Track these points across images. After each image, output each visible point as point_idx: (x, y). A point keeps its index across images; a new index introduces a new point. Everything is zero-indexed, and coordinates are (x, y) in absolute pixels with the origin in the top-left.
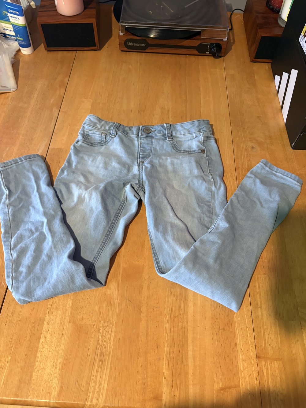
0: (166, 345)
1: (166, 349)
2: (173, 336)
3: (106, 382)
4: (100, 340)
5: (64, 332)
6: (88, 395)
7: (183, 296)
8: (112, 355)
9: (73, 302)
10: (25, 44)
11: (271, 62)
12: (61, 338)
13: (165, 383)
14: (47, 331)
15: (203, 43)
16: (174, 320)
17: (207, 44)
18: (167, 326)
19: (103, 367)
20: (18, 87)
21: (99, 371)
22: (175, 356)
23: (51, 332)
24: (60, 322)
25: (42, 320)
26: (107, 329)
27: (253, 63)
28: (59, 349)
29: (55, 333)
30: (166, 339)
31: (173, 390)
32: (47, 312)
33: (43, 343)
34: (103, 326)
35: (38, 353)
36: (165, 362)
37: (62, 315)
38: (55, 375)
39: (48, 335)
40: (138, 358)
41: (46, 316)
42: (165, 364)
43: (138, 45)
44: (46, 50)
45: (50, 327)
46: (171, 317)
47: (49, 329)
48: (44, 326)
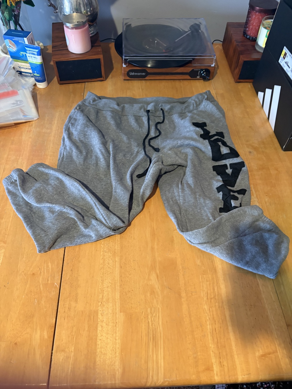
0: (208, 323)
1: (208, 326)
2: (213, 315)
3: (162, 361)
4: (150, 325)
5: (117, 321)
6: (149, 373)
7: (215, 280)
8: (163, 336)
9: (120, 294)
10: (42, 79)
11: (252, 81)
12: (116, 326)
13: (213, 355)
14: (102, 321)
15: (194, 70)
16: (211, 301)
17: (198, 70)
18: (206, 307)
19: (157, 347)
20: (39, 116)
21: (155, 351)
22: (217, 332)
23: (106, 321)
24: (112, 313)
25: (96, 312)
26: (154, 315)
27: (237, 83)
28: (115, 336)
29: (110, 323)
30: (208, 318)
31: (221, 360)
32: (99, 305)
33: (101, 332)
34: (151, 313)
35: (98, 341)
36: (210, 337)
37: (113, 306)
38: (116, 359)
39: (104, 325)
40: (186, 337)
41: (99, 308)
42: (210, 340)
43: (139, 74)
44: (58, 83)
45: (104, 317)
46: (207, 298)
47: (104, 319)
48: (99, 317)
